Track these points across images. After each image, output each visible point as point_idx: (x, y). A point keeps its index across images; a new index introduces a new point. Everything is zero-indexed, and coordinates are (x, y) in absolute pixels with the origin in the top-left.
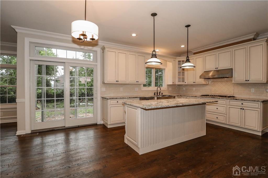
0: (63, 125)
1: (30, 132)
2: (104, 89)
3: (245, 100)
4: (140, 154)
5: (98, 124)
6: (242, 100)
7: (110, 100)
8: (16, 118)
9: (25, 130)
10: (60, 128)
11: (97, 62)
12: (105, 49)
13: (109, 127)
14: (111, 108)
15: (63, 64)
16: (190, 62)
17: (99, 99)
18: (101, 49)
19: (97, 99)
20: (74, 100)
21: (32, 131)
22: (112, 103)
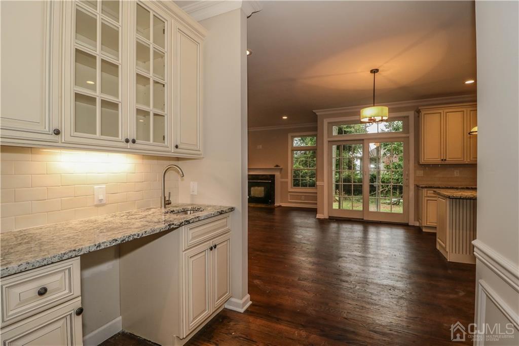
0: (362, 218)
1: (327, 217)
2: (420, 173)
4: (448, 260)
5: (410, 224)
7: (426, 189)
8: (316, 204)
9: (323, 214)
10: (358, 220)
11: (408, 133)
12: (420, 112)
13: (424, 230)
14: (429, 201)
15: (362, 142)
17: (412, 187)
18: (416, 113)
19: (409, 187)
20: (375, 187)
21: (329, 217)
22: (429, 194)
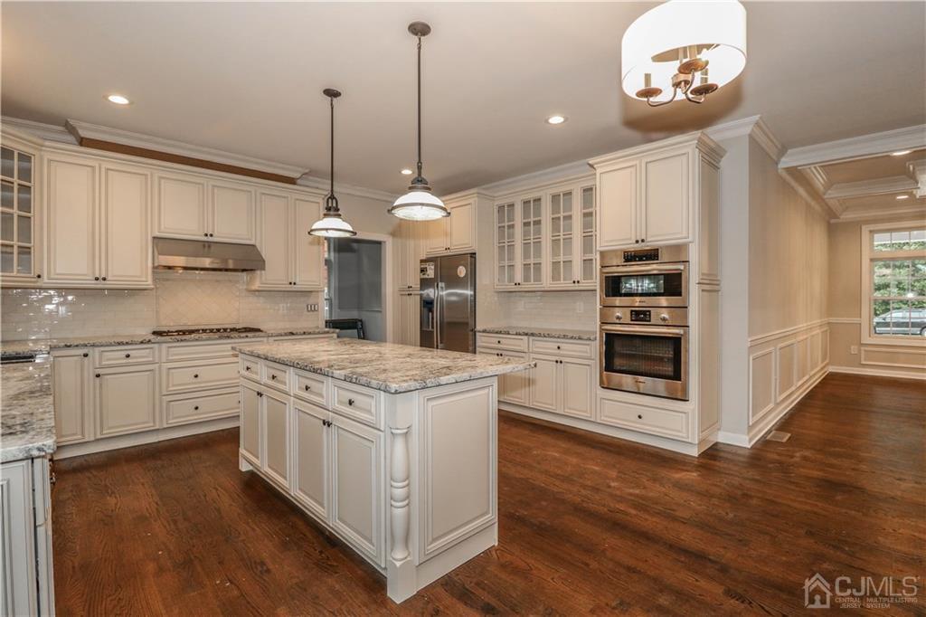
3: (310, 333)
6: (304, 333)
16: (340, 215)
